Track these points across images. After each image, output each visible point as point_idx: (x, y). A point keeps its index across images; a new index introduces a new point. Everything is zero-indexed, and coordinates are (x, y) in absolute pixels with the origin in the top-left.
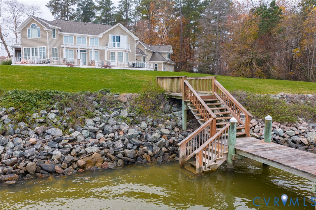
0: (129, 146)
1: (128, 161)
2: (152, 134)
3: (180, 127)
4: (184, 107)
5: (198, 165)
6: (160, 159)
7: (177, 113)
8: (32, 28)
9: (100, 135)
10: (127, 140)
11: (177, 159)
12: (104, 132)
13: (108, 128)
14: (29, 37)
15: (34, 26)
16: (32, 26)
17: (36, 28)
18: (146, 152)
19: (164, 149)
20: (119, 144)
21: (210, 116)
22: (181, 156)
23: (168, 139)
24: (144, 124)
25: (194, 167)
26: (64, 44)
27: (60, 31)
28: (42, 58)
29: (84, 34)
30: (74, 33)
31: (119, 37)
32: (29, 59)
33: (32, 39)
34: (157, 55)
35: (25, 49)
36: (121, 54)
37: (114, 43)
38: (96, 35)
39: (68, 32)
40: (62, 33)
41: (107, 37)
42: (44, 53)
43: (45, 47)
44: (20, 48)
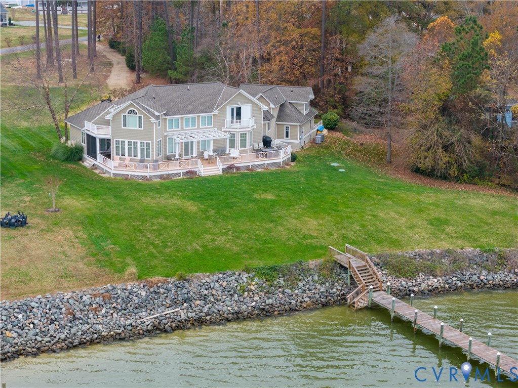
0: (322, 297)
1: (324, 305)
2: (332, 289)
3: (347, 284)
4: (349, 274)
5: (356, 306)
6: (338, 303)
7: (344, 275)
8: (129, 115)
9: (307, 292)
10: (320, 294)
11: (346, 302)
12: (310, 290)
13: (310, 287)
14: (124, 127)
15: (133, 112)
16: (129, 112)
17: (136, 115)
18: (330, 300)
19: (339, 297)
20: (317, 296)
21: (362, 283)
22: (348, 302)
23: (341, 292)
24: (327, 284)
25: (354, 307)
26: (168, 130)
27: (165, 114)
28: (144, 156)
29: (195, 113)
30: (182, 114)
31: (240, 108)
32: (123, 155)
33: (130, 130)
34: (288, 108)
35: (116, 141)
36: (243, 136)
37: (233, 118)
38: (210, 112)
39: (174, 115)
40: (167, 117)
41: (223, 110)
42: (148, 150)
43: (150, 142)
44: (110, 140)
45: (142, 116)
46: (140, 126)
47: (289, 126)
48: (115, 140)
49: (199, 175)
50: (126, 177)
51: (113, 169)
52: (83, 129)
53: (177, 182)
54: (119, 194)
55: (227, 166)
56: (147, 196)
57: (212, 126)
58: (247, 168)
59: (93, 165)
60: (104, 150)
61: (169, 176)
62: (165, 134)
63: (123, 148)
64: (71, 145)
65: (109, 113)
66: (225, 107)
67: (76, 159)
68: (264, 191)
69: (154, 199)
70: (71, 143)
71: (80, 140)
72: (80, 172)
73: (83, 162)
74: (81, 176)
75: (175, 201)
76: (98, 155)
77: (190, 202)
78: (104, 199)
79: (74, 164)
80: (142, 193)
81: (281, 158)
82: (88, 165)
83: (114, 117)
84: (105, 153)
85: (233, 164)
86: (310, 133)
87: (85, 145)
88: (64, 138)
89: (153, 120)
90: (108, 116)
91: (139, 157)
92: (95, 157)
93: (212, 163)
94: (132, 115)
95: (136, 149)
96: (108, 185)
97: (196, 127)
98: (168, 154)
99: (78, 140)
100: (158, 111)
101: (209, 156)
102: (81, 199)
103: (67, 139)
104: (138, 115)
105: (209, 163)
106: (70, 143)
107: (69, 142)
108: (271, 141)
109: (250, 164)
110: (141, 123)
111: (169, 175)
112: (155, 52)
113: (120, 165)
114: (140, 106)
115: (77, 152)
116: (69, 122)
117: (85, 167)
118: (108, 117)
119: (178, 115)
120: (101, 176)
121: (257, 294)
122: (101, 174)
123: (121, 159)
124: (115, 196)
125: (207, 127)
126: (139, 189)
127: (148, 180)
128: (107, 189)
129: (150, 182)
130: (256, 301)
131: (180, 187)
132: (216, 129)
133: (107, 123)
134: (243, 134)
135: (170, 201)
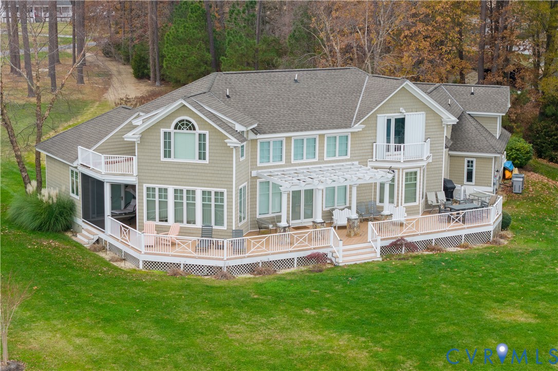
8: (177, 131)
14: (165, 157)
15: (187, 125)
16: (177, 124)
17: (192, 131)
26: (258, 165)
27: (255, 131)
28: (211, 222)
29: (316, 129)
30: (290, 131)
31: (403, 119)
32: (164, 219)
33: (179, 164)
34: (470, 125)
35: (148, 189)
36: (411, 176)
37: (388, 141)
38: (346, 128)
39: (274, 132)
40: (259, 136)
41: (372, 125)
42: (219, 208)
43: (225, 191)
44: (133, 187)
45: (207, 132)
46: (202, 156)
47: (474, 160)
48: (145, 186)
49: (332, 263)
50: (173, 270)
51: (143, 250)
52: (75, 164)
53: (291, 281)
54: (166, 317)
55: (390, 241)
56: (235, 320)
57: (348, 157)
58: (427, 245)
59: (98, 241)
60: (119, 209)
61: (268, 268)
62: (254, 173)
63: (163, 205)
64: (50, 197)
65: (132, 127)
66: (374, 117)
67: (59, 227)
68: (497, 301)
69: (254, 328)
70: (49, 193)
71: (67, 188)
72: (69, 257)
73: (75, 235)
74: (72, 268)
75: (307, 335)
76: (109, 220)
77: (346, 336)
78: (132, 332)
79: (55, 238)
80: (220, 313)
81: (492, 222)
82: (86, 240)
83: (143, 135)
84: (121, 214)
85: (402, 238)
87: (78, 199)
88: (34, 183)
89: (232, 141)
90: (130, 134)
91: (199, 224)
92: (101, 224)
93: (355, 235)
94: (185, 131)
95: (191, 206)
96: (135, 290)
97: (316, 160)
98: (258, 216)
99: (63, 188)
100: (241, 123)
101: (349, 220)
102: (75, 330)
103: (40, 185)
104: (198, 131)
105: (349, 236)
106: (46, 195)
107: (45, 192)
108: (454, 188)
109: (433, 237)
110: (205, 149)
111: (269, 263)
112: (185, 46)
113: (158, 243)
114: (202, 110)
115: (61, 214)
116: (45, 150)
117: (79, 246)
118: (130, 136)
119: (281, 132)
120: (116, 268)
122: (116, 261)
123: (159, 230)
124: (157, 322)
125: (337, 158)
126: (211, 300)
127: (224, 276)
128: (136, 300)
129: (232, 283)
131: (305, 294)
132: (356, 163)
133: (129, 149)
134: (411, 173)
135: (295, 335)
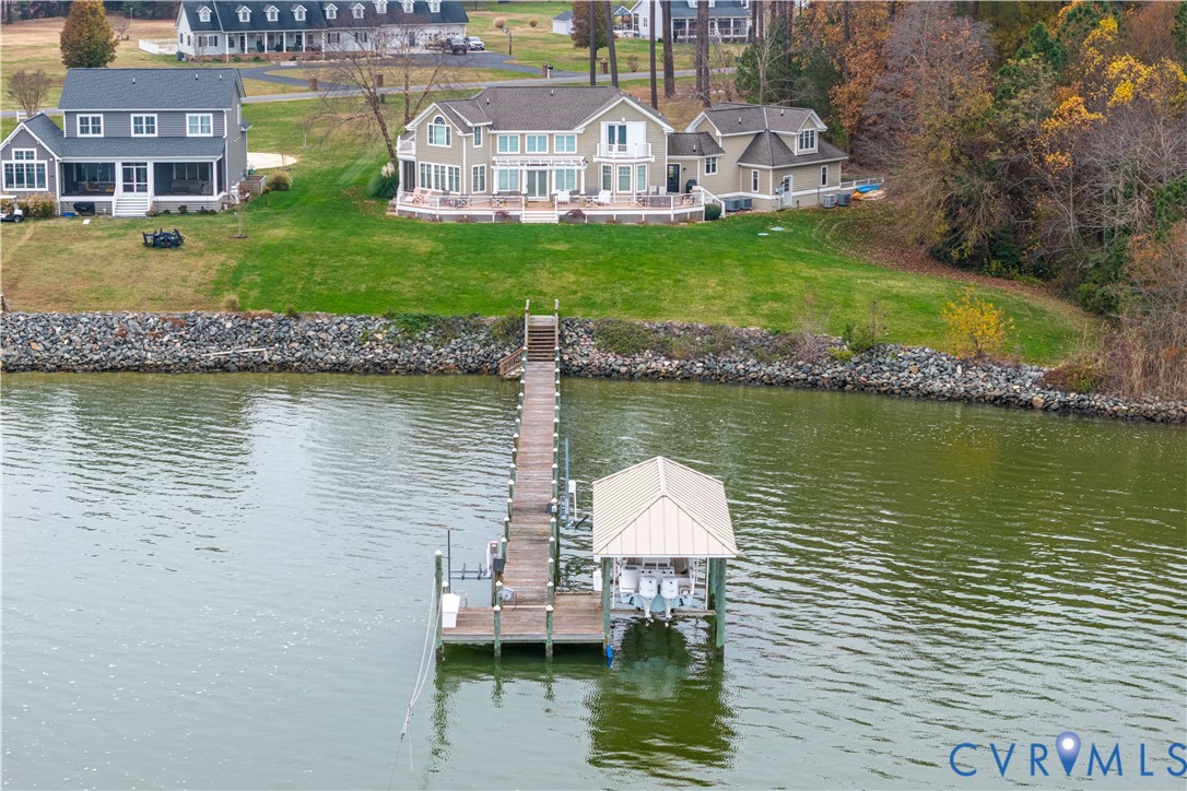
0: (476, 361)
1: (472, 371)
8: (436, 125)
9: (458, 352)
10: (476, 357)
12: (462, 350)
13: (465, 347)
14: (430, 143)
15: (441, 121)
16: (436, 120)
17: (443, 125)
20: (469, 360)
26: (498, 152)
27: (491, 127)
28: (453, 188)
29: (542, 129)
30: (522, 129)
31: (625, 127)
32: (430, 186)
35: (422, 165)
36: (625, 170)
37: (611, 143)
38: (568, 130)
39: (509, 129)
40: (494, 131)
41: (596, 129)
42: (457, 179)
44: (414, 163)
45: (450, 126)
46: (448, 143)
47: (758, 171)
48: (420, 163)
53: (481, 228)
55: (574, 212)
57: (575, 152)
58: (609, 219)
60: (408, 179)
61: (471, 219)
63: (429, 176)
66: (596, 123)
85: (579, 210)
86: (821, 190)
94: (439, 125)
95: (443, 177)
97: (547, 152)
104: (446, 125)
109: (614, 213)
110: (449, 138)
111: (471, 216)
114: (447, 111)
119: (515, 130)
121: (383, 345)
130: (377, 354)
132: (581, 157)
134: (625, 167)
